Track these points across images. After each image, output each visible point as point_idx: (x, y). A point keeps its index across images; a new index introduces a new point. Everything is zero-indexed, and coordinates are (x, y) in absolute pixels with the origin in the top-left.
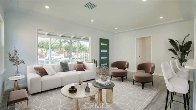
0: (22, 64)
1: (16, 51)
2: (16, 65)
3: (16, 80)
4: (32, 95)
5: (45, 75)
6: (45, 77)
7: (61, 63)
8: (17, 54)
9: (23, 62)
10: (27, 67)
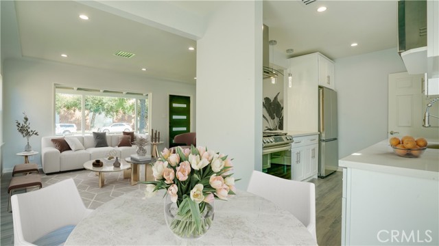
0: (34, 135)
1: (26, 119)
2: (26, 138)
3: (26, 156)
4: (48, 174)
5: (66, 150)
6: (66, 153)
7: (94, 133)
8: (28, 122)
9: (36, 134)
10: (43, 138)
